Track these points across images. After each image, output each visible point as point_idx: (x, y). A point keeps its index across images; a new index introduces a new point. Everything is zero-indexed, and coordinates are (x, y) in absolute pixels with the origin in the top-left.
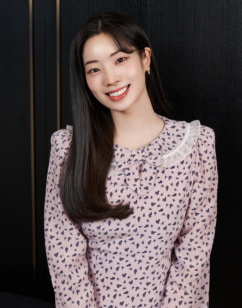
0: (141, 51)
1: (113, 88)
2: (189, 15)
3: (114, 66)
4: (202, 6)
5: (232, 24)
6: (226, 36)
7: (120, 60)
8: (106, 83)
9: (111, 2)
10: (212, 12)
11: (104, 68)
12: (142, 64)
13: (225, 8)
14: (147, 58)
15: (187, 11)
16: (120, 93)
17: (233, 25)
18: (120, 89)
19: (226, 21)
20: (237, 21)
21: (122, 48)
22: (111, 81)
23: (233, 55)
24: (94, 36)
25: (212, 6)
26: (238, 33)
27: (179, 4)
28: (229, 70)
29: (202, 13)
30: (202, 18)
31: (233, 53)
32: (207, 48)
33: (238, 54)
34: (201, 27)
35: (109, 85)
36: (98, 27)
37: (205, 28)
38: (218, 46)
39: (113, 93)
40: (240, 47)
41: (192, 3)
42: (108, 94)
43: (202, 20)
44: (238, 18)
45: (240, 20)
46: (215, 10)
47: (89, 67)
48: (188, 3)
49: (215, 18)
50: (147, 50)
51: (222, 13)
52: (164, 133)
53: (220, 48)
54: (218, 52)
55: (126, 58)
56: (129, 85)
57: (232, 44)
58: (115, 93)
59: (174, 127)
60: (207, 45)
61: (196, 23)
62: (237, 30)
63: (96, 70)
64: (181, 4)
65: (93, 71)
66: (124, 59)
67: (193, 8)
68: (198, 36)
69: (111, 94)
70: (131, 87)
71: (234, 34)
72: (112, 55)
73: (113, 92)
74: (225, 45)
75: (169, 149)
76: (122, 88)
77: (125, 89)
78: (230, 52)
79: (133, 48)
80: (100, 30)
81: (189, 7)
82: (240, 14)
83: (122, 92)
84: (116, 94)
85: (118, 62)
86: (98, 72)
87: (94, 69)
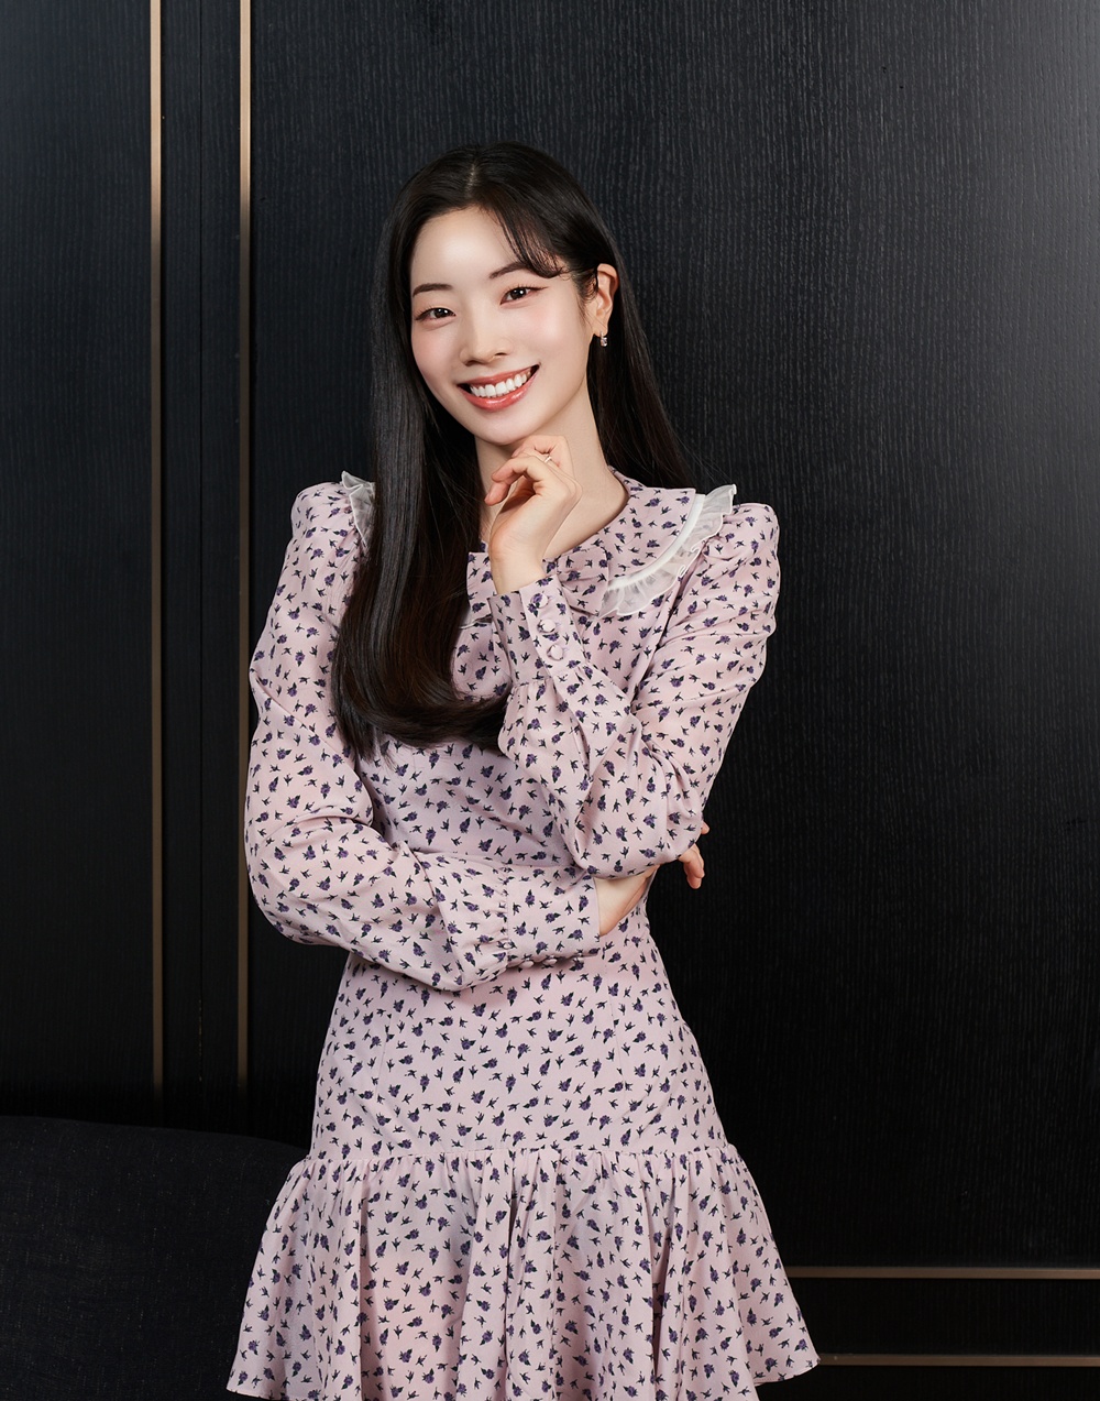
0: (584, 273)
1: (483, 372)
2: (666, 193)
3: (497, 306)
4: (712, 165)
5: (808, 222)
6: (789, 260)
7: (517, 293)
8: (465, 356)
9: (416, 154)
10: (744, 183)
11: (465, 308)
12: (582, 313)
13: (785, 170)
14: (603, 295)
15: (661, 180)
16: (502, 388)
17: (810, 225)
18: (504, 378)
19: (787, 213)
20: (822, 211)
21: (525, 257)
22: (482, 350)
23: (812, 323)
24: (449, 212)
25: (742, 165)
26: (827, 252)
27: (634, 159)
28: (799, 371)
29: (711, 187)
30: (711, 205)
31: (812, 316)
32: (727, 302)
33: (829, 317)
34: (709, 234)
35: (472, 362)
36: (465, 184)
37: (722, 236)
38: (762, 293)
39: (481, 388)
40: (832, 295)
41: (677, 155)
42: (466, 387)
43: (710, 211)
44: (826, 204)
45: (832, 209)
46: (752, 179)
47: (422, 302)
48: (664, 157)
49: (752, 204)
50: (604, 273)
51: (774, 187)
52: (622, 521)
53: (769, 300)
54: (762, 313)
55: (535, 289)
56: (535, 369)
57: (809, 288)
58: (487, 386)
59: (655, 502)
60: (727, 291)
61: (693, 220)
62: (824, 241)
63: (441, 313)
64: (641, 158)
65: (432, 314)
66: (527, 291)
67: (682, 174)
68: (699, 263)
69: (474, 390)
70: (538, 374)
71: (813, 254)
72: (495, 275)
73: (483, 383)
74: (785, 292)
75: (636, 563)
76: (512, 375)
77: (519, 381)
78: (802, 313)
79: (561, 263)
80: (469, 196)
81: (668, 168)
82: (831, 191)
83: (510, 385)
84: (490, 390)
85: (510, 298)
86: (448, 319)
87: (436, 309)
